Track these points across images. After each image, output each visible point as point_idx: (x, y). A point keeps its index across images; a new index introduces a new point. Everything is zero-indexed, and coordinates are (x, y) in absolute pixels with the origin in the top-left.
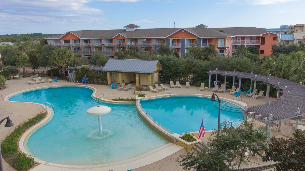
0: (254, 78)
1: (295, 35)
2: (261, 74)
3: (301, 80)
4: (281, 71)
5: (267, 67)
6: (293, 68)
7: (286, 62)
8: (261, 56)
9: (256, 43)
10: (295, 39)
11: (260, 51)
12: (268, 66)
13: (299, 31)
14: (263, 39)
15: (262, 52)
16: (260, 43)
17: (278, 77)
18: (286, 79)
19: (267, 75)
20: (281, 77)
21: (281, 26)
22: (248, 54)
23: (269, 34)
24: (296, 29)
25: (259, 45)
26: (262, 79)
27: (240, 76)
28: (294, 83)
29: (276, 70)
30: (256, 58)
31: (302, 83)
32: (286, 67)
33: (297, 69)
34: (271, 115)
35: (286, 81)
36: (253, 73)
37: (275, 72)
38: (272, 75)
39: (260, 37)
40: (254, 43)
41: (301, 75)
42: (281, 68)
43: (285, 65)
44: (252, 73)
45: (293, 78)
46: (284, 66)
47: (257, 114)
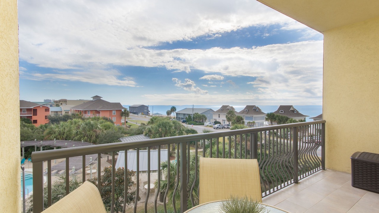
0: (40, 144)
1: (62, 108)
2: (46, 140)
3: (82, 139)
4: (64, 134)
5: (50, 133)
6: (74, 132)
7: (67, 127)
8: (37, 126)
9: (27, 114)
10: (63, 110)
11: (32, 121)
12: (52, 132)
13: (63, 104)
14: (35, 111)
15: (35, 122)
16: (32, 114)
17: (62, 139)
18: (70, 140)
19: (51, 140)
20: (64, 140)
21: (45, 100)
22: (23, 125)
23: (41, 107)
24: (60, 103)
25: (32, 116)
26: (48, 144)
27: (23, 145)
28: (77, 142)
29: (60, 134)
30: (33, 127)
31: (84, 141)
32: (68, 131)
33: (78, 132)
34: (74, 167)
35: (71, 141)
36: (37, 140)
37: (59, 137)
38: (56, 139)
39: (31, 109)
40: (26, 114)
41: (82, 135)
42: (64, 133)
43: (67, 129)
44: (35, 141)
45: (76, 138)
46: (66, 131)
47: (59, 171)
